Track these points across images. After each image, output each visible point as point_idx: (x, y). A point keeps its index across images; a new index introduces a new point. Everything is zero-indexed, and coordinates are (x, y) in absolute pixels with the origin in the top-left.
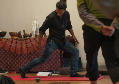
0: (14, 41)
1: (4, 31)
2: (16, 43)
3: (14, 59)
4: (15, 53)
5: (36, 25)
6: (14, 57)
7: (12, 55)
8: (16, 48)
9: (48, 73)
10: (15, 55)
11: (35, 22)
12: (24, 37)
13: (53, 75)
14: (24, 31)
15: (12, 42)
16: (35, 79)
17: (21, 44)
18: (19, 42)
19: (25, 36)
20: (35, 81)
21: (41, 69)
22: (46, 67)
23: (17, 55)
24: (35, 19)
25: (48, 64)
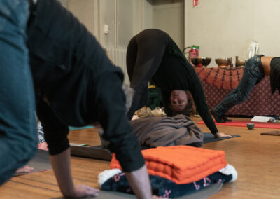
0: (221, 71)
1: (208, 57)
2: (224, 74)
3: (219, 96)
4: (222, 87)
5: (254, 49)
6: (219, 93)
7: (217, 91)
8: (223, 80)
9: (268, 118)
10: (222, 91)
11: (254, 45)
12: (236, 66)
13: (275, 121)
14: (237, 58)
15: (218, 72)
16: (246, 125)
17: (231, 75)
18: (227, 72)
19: (238, 64)
20: (247, 128)
21: (258, 112)
22: (267, 109)
23: (225, 90)
24: (254, 41)
25: (270, 106)
